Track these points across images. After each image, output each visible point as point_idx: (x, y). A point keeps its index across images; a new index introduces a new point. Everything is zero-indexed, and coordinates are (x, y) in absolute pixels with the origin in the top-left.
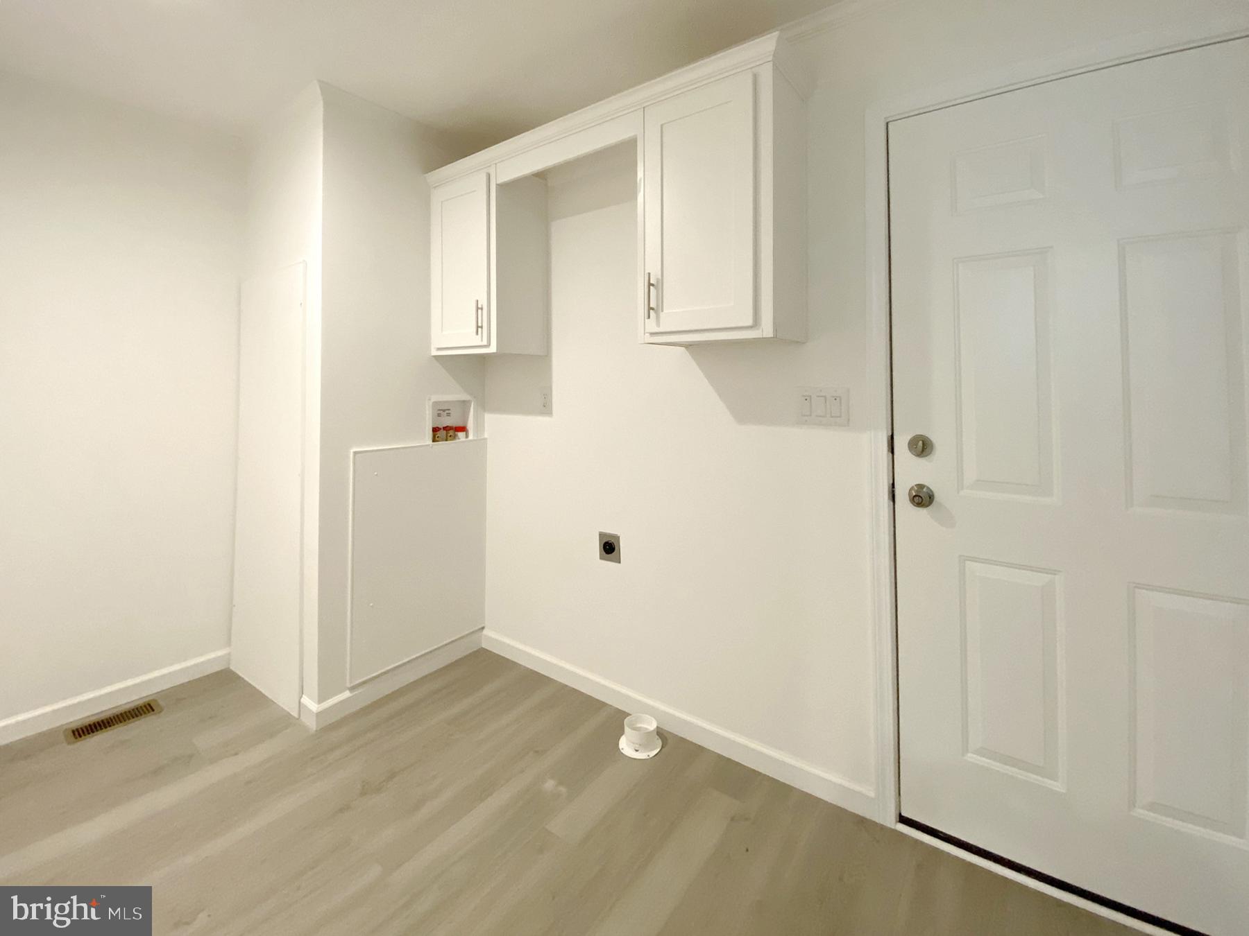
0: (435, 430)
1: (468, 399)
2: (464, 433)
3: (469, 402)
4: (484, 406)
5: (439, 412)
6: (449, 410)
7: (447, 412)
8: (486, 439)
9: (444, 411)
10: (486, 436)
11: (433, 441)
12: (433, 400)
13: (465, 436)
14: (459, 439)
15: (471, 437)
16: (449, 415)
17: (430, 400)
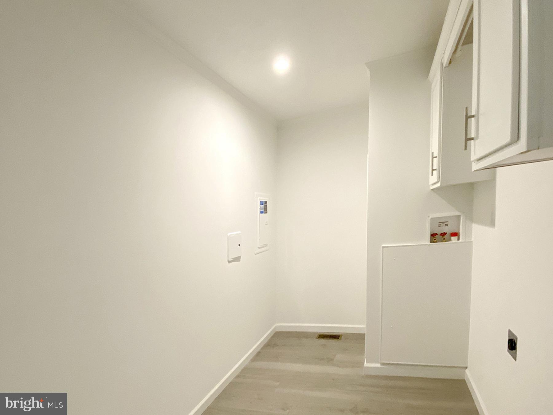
0: (433, 235)
1: (459, 215)
2: (457, 237)
3: (459, 217)
4: (471, 219)
5: (440, 224)
6: (447, 222)
7: (446, 223)
8: (472, 242)
9: (443, 223)
10: (473, 240)
11: (431, 242)
12: (431, 217)
13: (457, 239)
14: (452, 241)
15: (460, 240)
16: (447, 225)
17: (429, 217)
